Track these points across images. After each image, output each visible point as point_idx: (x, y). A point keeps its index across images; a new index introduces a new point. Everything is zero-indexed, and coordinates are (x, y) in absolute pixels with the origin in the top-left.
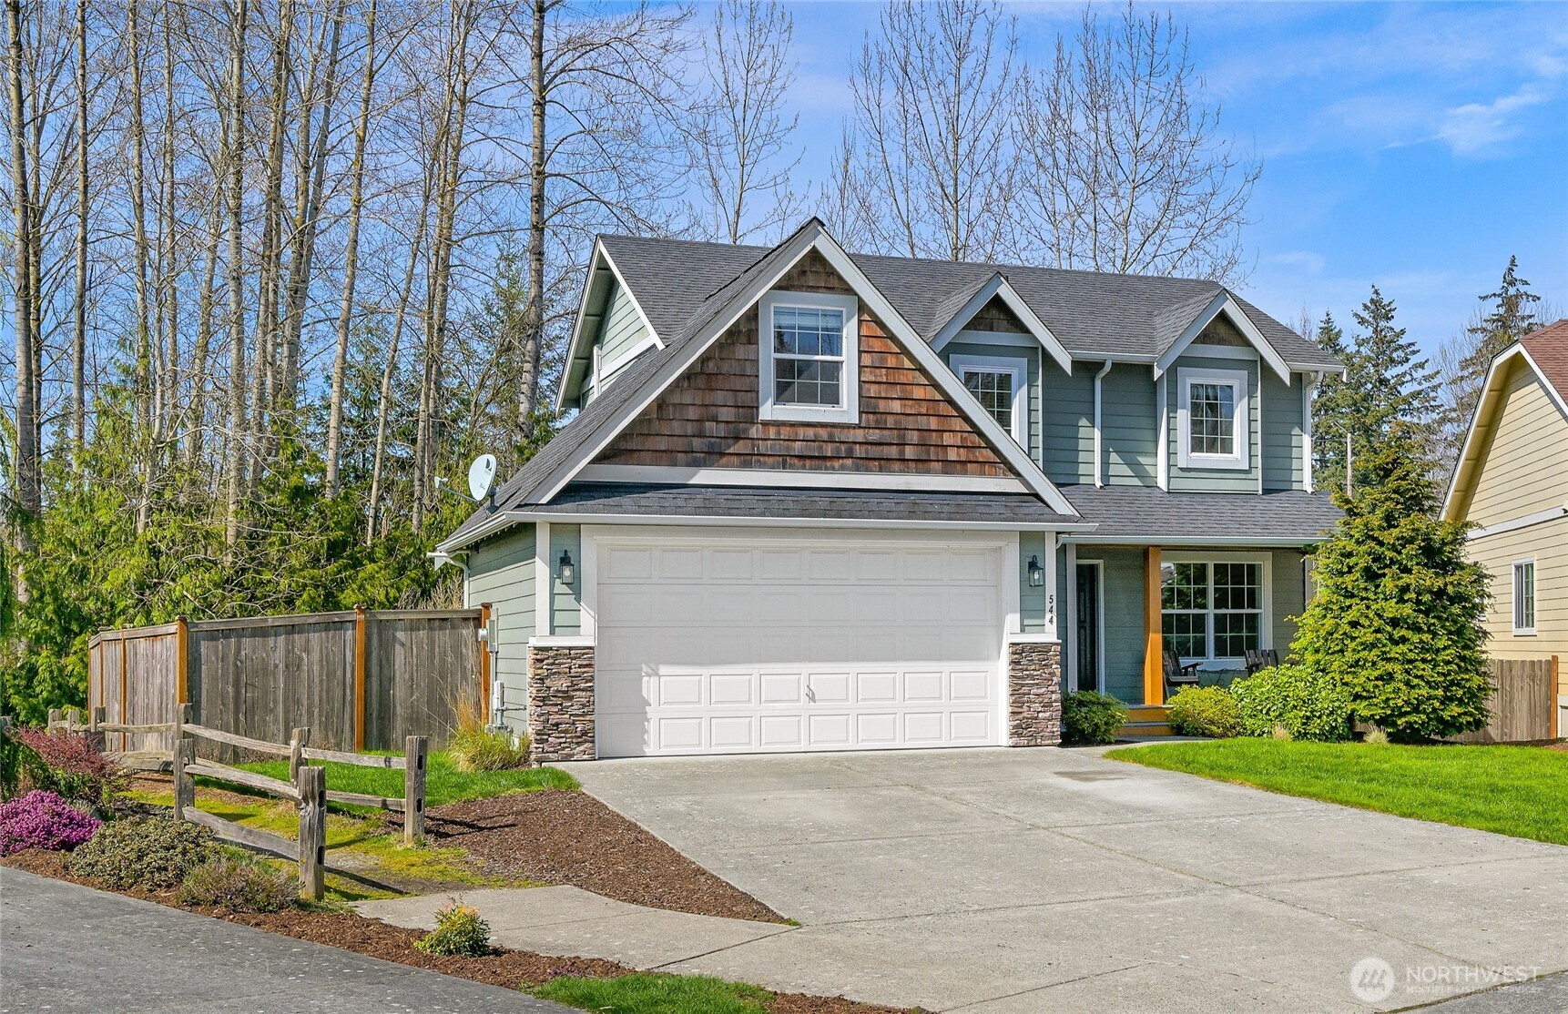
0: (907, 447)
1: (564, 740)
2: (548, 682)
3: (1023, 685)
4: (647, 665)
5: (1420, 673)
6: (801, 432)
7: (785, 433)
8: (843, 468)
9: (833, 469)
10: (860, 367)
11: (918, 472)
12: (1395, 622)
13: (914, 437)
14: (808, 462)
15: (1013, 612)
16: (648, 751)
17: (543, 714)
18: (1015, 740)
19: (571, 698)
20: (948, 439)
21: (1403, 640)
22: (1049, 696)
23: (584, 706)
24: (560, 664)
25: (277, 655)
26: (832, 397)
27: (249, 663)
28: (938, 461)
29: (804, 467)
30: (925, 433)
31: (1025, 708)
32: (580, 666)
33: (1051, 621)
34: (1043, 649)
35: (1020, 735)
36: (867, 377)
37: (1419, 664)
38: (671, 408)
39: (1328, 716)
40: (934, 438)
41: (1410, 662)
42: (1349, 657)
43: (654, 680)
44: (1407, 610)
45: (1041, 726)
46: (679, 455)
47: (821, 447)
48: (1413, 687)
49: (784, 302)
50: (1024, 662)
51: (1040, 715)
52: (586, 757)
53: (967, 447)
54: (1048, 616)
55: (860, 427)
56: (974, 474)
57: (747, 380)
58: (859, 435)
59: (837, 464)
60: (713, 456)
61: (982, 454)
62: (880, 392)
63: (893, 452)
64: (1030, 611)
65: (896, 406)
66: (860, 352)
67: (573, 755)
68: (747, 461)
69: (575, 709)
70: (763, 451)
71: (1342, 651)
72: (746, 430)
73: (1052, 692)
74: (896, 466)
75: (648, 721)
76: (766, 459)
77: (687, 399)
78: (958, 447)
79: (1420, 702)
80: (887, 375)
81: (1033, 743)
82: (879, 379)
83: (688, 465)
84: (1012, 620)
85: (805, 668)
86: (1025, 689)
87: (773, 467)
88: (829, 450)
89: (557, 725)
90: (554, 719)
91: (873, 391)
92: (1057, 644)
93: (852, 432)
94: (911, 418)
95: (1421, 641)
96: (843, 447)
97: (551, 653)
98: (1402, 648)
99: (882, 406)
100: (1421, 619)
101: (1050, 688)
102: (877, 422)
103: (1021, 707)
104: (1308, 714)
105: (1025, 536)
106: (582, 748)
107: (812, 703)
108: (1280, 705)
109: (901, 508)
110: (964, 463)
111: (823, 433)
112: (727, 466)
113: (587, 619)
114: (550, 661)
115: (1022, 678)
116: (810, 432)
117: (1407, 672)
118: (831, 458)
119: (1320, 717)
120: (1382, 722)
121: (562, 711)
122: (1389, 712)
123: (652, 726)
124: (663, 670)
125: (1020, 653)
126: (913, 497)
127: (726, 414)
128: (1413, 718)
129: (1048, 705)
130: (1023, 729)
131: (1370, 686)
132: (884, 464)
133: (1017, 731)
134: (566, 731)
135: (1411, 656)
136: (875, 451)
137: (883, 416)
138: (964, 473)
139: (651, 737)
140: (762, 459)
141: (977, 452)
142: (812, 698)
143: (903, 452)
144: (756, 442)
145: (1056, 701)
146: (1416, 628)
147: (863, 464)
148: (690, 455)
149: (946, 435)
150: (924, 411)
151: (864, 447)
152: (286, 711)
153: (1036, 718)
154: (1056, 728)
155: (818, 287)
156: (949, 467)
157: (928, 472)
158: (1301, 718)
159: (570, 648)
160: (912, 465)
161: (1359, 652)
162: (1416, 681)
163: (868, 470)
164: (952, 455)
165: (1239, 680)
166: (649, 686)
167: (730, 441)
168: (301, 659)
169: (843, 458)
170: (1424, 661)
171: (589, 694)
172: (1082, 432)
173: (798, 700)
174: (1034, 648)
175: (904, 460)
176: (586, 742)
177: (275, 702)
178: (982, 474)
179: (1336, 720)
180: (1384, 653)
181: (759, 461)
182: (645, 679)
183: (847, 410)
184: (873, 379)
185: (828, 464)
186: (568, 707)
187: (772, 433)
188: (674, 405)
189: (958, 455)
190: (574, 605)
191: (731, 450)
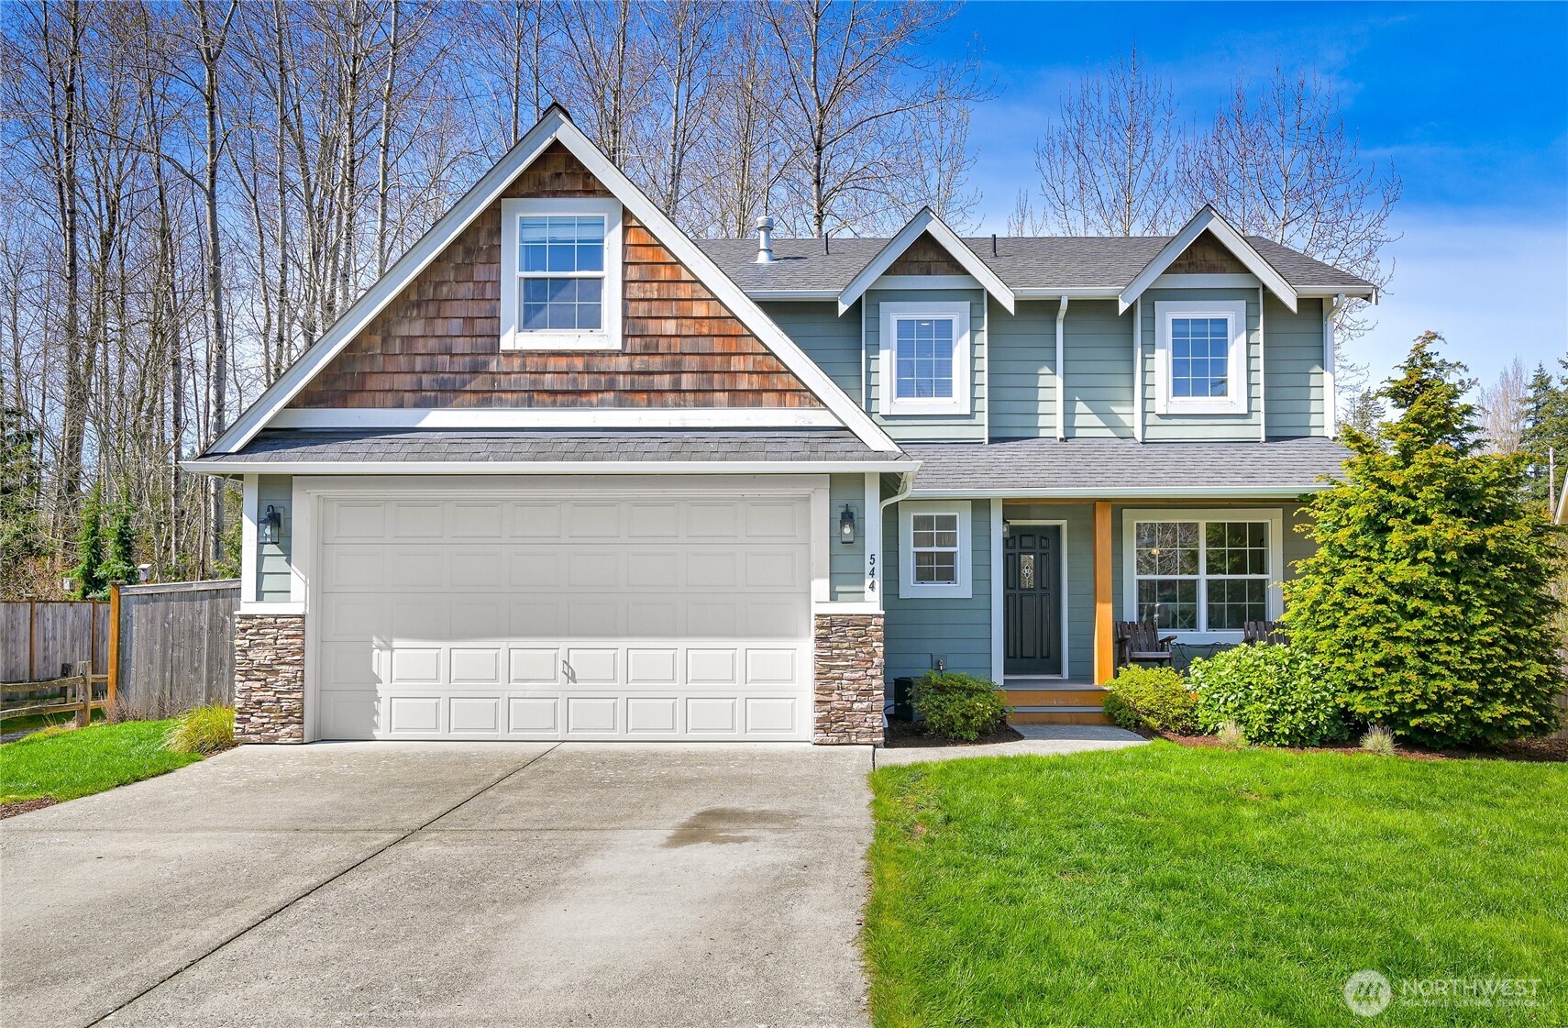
0: (684, 376)
1: (266, 720)
2: (251, 655)
3: (831, 668)
4: (379, 637)
5: (1442, 658)
6: (552, 364)
7: (532, 363)
8: (602, 404)
9: (591, 405)
10: (625, 283)
11: (697, 405)
12: (1406, 589)
13: (692, 363)
14: (560, 398)
15: (820, 576)
16: (377, 734)
17: (244, 691)
18: (821, 736)
19: (277, 672)
20: (737, 364)
21: (1418, 614)
22: (867, 681)
23: (289, 682)
24: (265, 634)
25: (202, 617)
26: (591, 320)
27: (176, 626)
28: (724, 391)
29: (554, 404)
30: (707, 358)
31: (835, 697)
32: (287, 637)
33: (872, 587)
34: (862, 622)
35: (826, 731)
36: (635, 291)
37: (1444, 648)
38: (398, 341)
39: (1305, 711)
40: (718, 363)
41: (1429, 642)
42: (1342, 633)
43: (386, 654)
44: (1422, 572)
45: (858, 718)
46: (407, 395)
47: (575, 380)
48: (1434, 677)
49: (533, 212)
50: (834, 638)
51: (856, 706)
52: (290, 740)
53: (762, 372)
54: (868, 582)
55: (624, 354)
56: (770, 405)
57: (487, 306)
58: (623, 363)
59: (594, 398)
60: (445, 395)
61: (782, 381)
62: (650, 311)
63: (664, 382)
64: (843, 576)
65: (670, 327)
66: (625, 264)
67: (277, 737)
68: (485, 399)
69: (280, 686)
70: (505, 386)
71: (1334, 626)
72: (486, 364)
73: (873, 677)
74: (670, 397)
75: (378, 700)
76: (509, 395)
77: (417, 328)
78: (750, 373)
79: (1442, 697)
80: (658, 290)
81: (844, 741)
82: (648, 295)
83: (416, 405)
84: (821, 587)
85: (563, 644)
86: (835, 673)
87: (516, 405)
88: (585, 382)
89: (260, 702)
90: (256, 696)
91: (642, 309)
92: (879, 616)
93: (614, 359)
94: (689, 340)
95: (1443, 616)
96: (603, 378)
97: (255, 622)
98: (1417, 624)
99: (652, 327)
100: (1444, 585)
101: (869, 672)
102: (646, 346)
103: (830, 695)
104: (1276, 707)
105: (836, 479)
106: (287, 730)
107: (571, 684)
108: (1240, 694)
109: (666, 448)
110: (759, 392)
111: (579, 364)
112: (461, 406)
113: (298, 585)
114: (254, 631)
115: (831, 658)
116: (562, 363)
117: (1423, 656)
118: (588, 392)
119: (1293, 712)
120: (1389, 721)
121: (265, 687)
122: (1395, 710)
123: (382, 707)
124: (396, 643)
125: (829, 629)
126: (687, 435)
127: (461, 345)
128: (1433, 719)
129: (867, 693)
130: (833, 724)
131: (1369, 673)
132: (653, 397)
133: (824, 725)
134: (269, 710)
135: (1429, 634)
136: (642, 382)
137: (654, 340)
138: (758, 404)
139: (382, 720)
140: (503, 395)
141: (774, 378)
142: (572, 677)
143: (678, 382)
144: (497, 377)
145: (877, 688)
146: (1436, 597)
147: (625, 398)
148: (418, 395)
149: (734, 359)
150: (705, 331)
151: (629, 378)
152: (210, 670)
153: (850, 709)
154: (879, 721)
155: (575, 191)
156: (737, 398)
157: (708, 404)
158: (1269, 711)
159: (277, 617)
160: (690, 397)
161: (1356, 628)
162: (1436, 669)
163: (633, 405)
164: (743, 383)
165: (1199, 659)
166: (380, 661)
167: (467, 377)
168: (224, 621)
169: (602, 391)
170: (1450, 642)
171: (297, 668)
172: (1042, 381)
173: (555, 679)
174: (848, 621)
175: (680, 391)
176: (291, 723)
177: (200, 661)
178: (781, 404)
179: (1316, 717)
180: (1390, 630)
181: (501, 399)
182: (376, 652)
183: (609, 335)
184: (642, 296)
185: (584, 399)
186: (272, 683)
187: (517, 363)
188: (402, 337)
189: (750, 383)
190: (285, 568)
191: (468, 388)
